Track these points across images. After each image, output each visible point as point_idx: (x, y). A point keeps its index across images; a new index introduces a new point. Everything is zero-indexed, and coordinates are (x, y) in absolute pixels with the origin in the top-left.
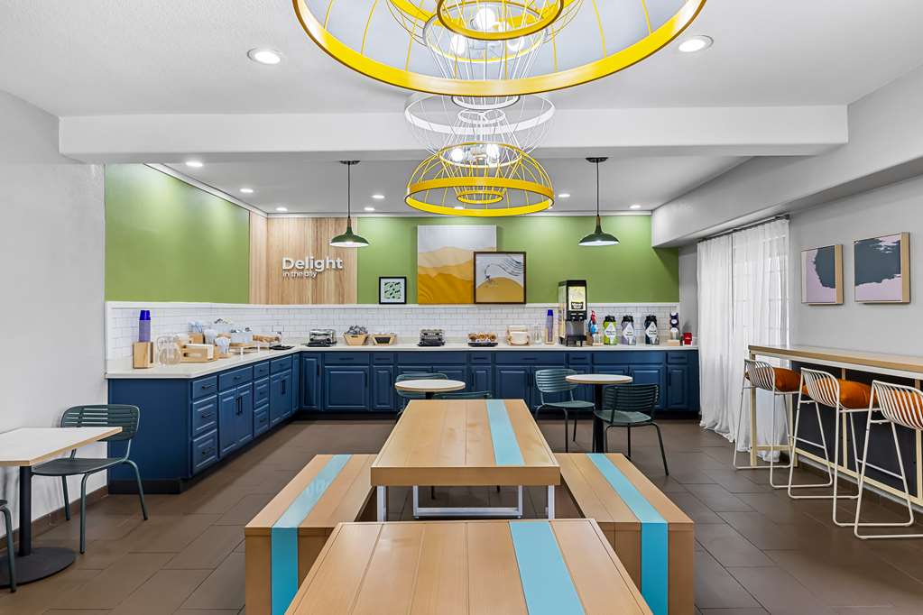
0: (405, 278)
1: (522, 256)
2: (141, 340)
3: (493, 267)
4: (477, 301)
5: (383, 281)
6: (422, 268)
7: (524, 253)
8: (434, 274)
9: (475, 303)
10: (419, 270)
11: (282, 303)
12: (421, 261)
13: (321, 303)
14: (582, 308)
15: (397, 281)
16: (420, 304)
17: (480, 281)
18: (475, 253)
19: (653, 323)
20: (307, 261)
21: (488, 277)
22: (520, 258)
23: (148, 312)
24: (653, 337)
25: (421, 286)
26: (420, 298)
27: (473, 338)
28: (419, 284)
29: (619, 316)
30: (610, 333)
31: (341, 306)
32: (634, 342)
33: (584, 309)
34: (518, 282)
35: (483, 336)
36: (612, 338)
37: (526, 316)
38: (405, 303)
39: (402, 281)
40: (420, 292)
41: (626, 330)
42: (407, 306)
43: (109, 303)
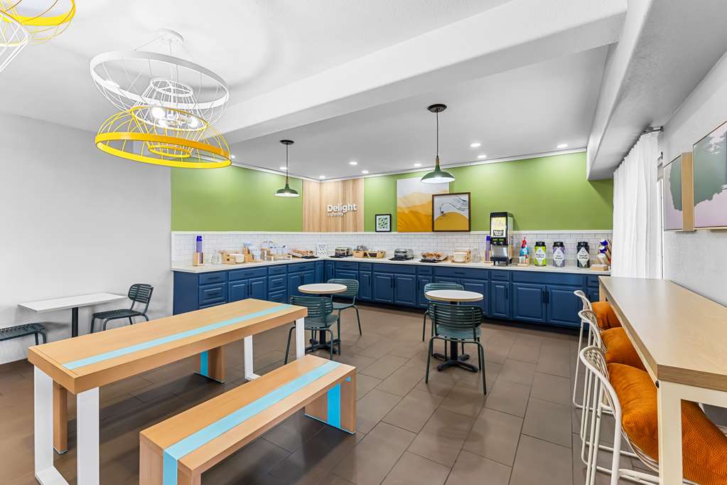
0: (390, 215)
1: (467, 196)
2: (197, 252)
3: (445, 205)
4: (435, 229)
5: (378, 217)
6: (401, 208)
7: (469, 194)
8: (407, 212)
9: (433, 231)
10: (398, 209)
11: (327, 231)
12: (399, 203)
13: (346, 231)
14: (502, 235)
15: (385, 217)
16: (399, 232)
17: (437, 215)
18: (433, 196)
19: (583, 249)
20: (339, 207)
21: (442, 212)
22: (466, 198)
23: (201, 237)
24: (584, 262)
25: (400, 220)
26: (398, 228)
27: (424, 256)
28: (398, 218)
29: (549, 242)
30: (539, 256)
31: (356, 233)
32: (563, 264)
33: (504, 236)
34: (464, 215)
35: (432, 255)
36: (540, 261)
37: (471, 240)
38: (390, 231)
39: (388, 217)
40: (398, 224)
41: (556, 254)
42: (392, 233)
43: (173, 232)
